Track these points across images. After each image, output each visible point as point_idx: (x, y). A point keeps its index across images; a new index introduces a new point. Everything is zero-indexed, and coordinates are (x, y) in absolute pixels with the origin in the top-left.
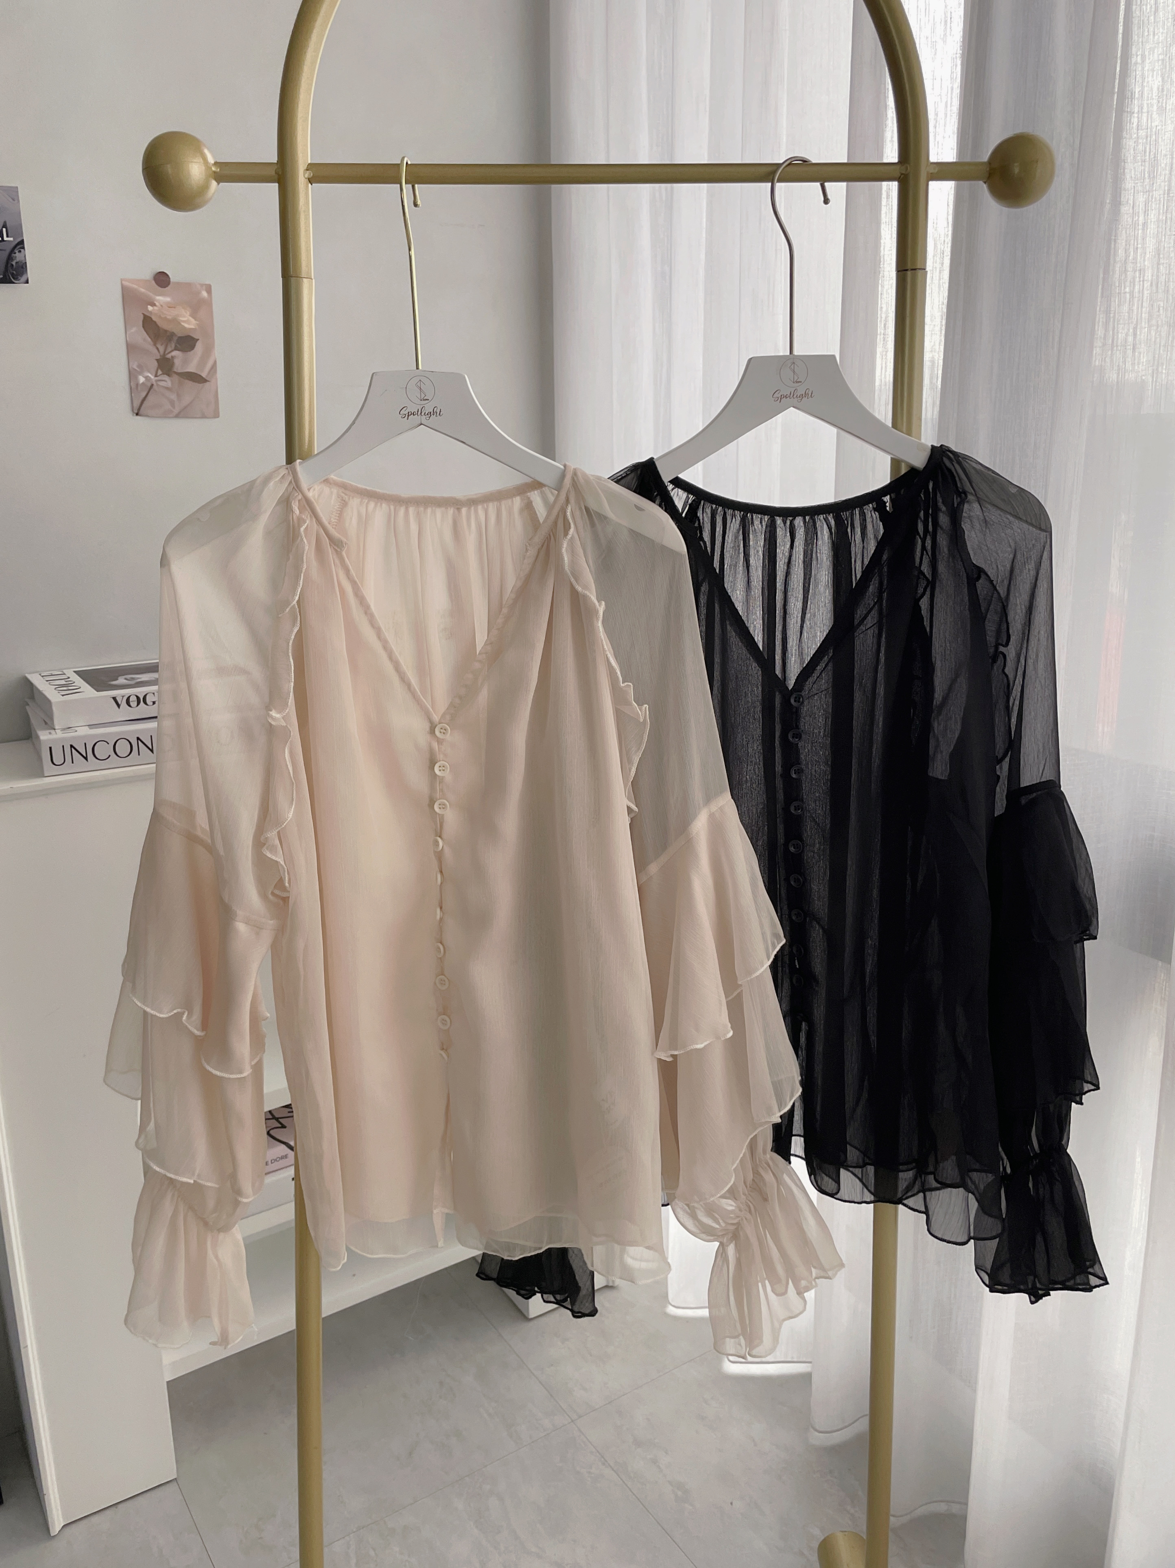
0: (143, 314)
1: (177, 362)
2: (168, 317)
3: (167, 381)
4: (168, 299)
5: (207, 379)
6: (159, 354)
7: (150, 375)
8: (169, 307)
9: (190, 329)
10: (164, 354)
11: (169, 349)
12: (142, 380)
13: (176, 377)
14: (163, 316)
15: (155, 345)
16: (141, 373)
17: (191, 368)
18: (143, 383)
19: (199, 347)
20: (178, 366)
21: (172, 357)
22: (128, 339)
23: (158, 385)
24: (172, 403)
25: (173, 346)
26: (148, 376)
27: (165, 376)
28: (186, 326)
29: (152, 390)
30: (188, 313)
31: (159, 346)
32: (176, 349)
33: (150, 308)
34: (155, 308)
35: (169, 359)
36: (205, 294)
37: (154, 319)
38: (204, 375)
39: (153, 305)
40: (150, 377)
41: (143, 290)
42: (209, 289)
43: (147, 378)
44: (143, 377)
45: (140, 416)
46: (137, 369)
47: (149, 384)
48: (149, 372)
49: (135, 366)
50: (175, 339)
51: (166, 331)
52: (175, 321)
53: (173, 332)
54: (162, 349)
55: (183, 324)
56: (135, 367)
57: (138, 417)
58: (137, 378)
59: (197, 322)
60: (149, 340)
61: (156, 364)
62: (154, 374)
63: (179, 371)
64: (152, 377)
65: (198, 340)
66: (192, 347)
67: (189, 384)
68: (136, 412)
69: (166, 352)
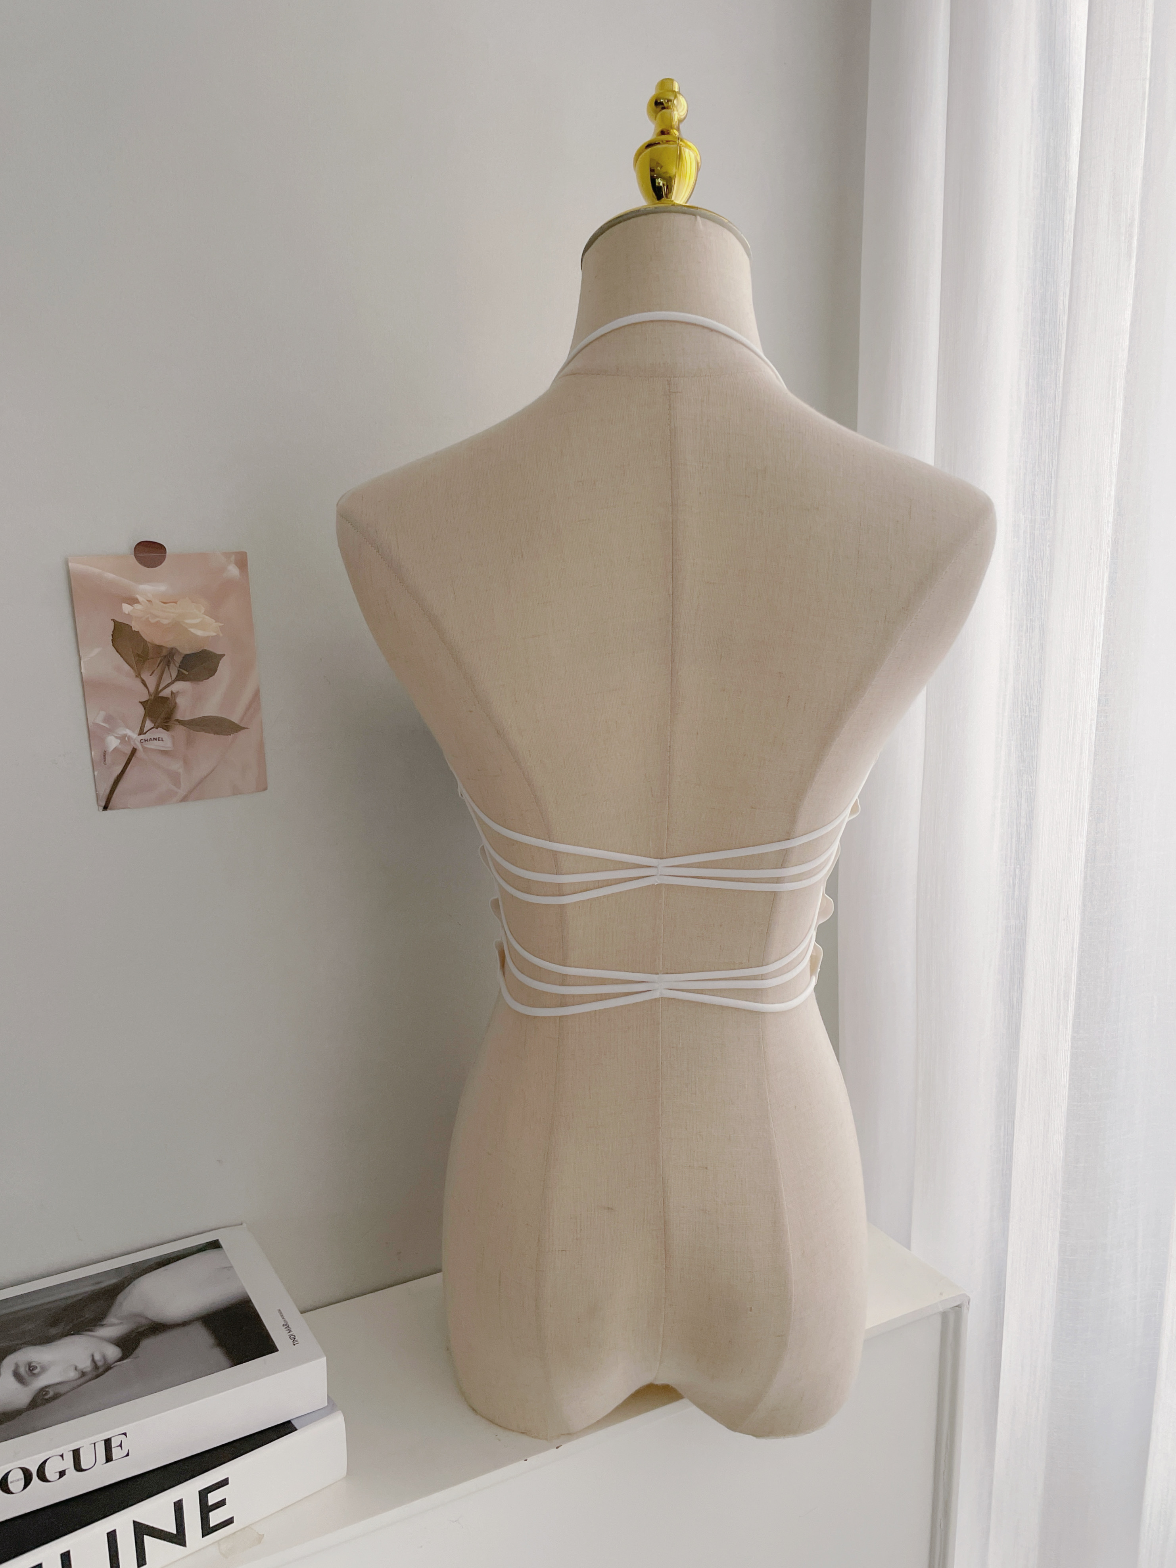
0: (112, 620)
1: (181, 701)
2: (165, 622)
3: (165, 739)
4: (162, 588)
5: (242, 725)
6: (146, 691)
7: (128, 732)
8: (164, 603)
9: (208, 637)
10: (157, 691)
11: (166, 680)
12: (113, 742)
13: (180, 731)
14: (153, 621)
15: (138, 675)
16: (110, 731)
17: (210, 709)
18: (115, 749)
19: (224, 669)
20: (185, 709)
21: (172, 693)
22: (82, 671)
23: (144, 748)
24: (175, 778)
25: (174, 674)
26: (126, 735)
27: (160, 729)
28: (199, 633)
29: (134, 758)
30: (203, 611)
31: (145, 676)
32: (180, 677)
33: (126, 608)
34: (137, 606)
35: (167, 699)
36: (233, 571)
37: (135, 627)
38: (235, 718)
39: (133, 601)
40: (129, 738)
41: (110, 576)
42: (242, 561)
43: (123, 739)
44: (117, 738)
45: (111, 809)
46: (104, 725)
47: (128, 751)
48: (127, 727)
49: (98, 718)
50: (178, 659)
51: (160, 647)
52: (177, 626)
53: (172, 648)
54: (152, 682)
55: (192, 630)
56: (99, 720)
57: (108, 812)
58: (102, 740)
59: (221, 624)
60: (127, 667)
61: (141, 711)
62: (138, 730)
63: (187, 718)
64: (134, 735)
65: (224, 655)
66: (212, 672)
67: (206, 740)
68: (103, 804)
69: (160, 689)
